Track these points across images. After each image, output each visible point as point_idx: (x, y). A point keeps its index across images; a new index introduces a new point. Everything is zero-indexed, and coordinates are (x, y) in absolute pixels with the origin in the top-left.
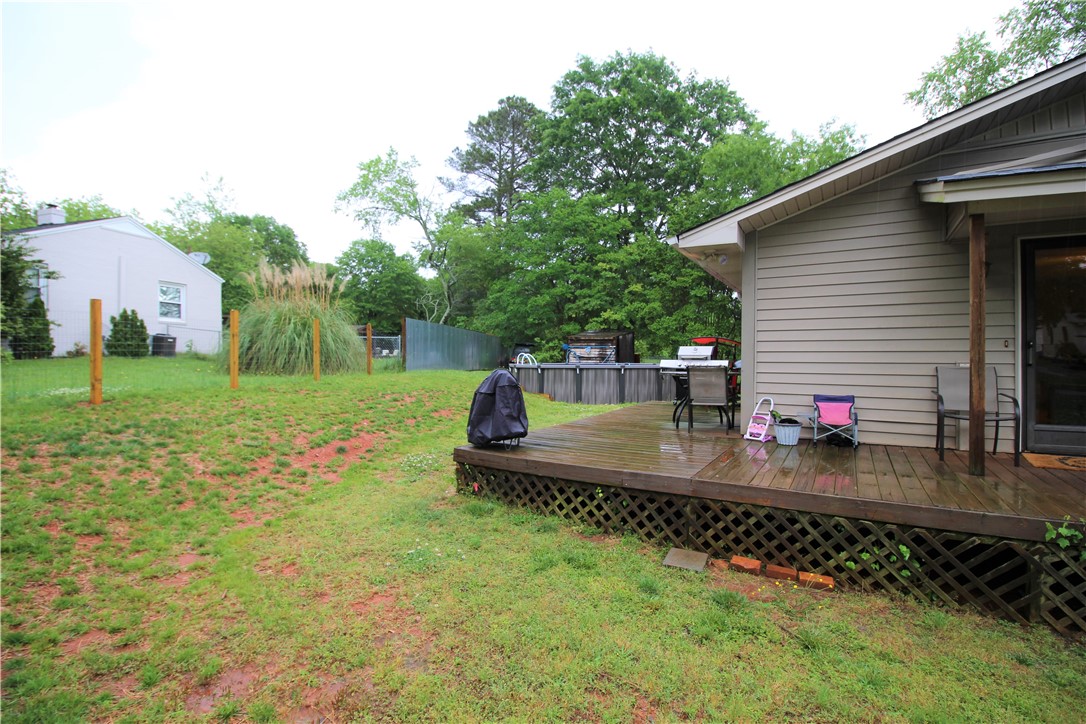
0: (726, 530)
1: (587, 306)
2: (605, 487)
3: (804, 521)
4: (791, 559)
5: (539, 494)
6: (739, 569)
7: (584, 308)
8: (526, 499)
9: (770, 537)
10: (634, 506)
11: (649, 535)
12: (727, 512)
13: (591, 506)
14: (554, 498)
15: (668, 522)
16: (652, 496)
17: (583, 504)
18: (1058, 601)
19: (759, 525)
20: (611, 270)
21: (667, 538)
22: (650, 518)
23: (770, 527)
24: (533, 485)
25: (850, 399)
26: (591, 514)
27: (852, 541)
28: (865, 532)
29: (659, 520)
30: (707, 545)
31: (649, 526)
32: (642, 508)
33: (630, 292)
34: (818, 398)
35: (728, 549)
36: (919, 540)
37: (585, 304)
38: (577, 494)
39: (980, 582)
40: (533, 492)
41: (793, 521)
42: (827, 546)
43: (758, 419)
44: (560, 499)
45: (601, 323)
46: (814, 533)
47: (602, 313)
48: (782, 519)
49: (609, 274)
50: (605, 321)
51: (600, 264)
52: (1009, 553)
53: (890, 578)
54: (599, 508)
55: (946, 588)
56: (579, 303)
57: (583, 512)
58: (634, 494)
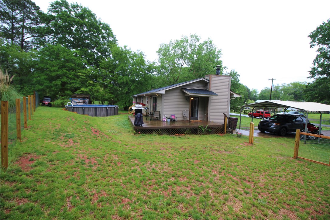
0: (175, 132)
1: (76, 86)
2: (160, 129)
3: (182, 129)
4: (180, 133)
5: (151, 132)
6: (176, 135)
7: (74, 86)
8: (148, 133)
9: (179, 131)
10: (164, 131)
11: (166, 134)
12: (175, 129)
13: (159, 132)
14: (153, 132)
15: (168, 132)
16: (167, 129)
17: (157, 132)
18: (199, 132)
19: (178, 130)
20: (83, 76)
21: (168, 134)
22: (166, 132)
23: (179, 130)
24: (150, 130)
25: (175, 115)
26: (158, 133)
27: (186, 130)
28: (187, 129)
29: (167, 132)
30: (172, 134)
31: (166, 133)
32: (165, 131)
33: (89, 83)
34: (171, 115)
35: (174, 134)
36: (191, 129)
37: (75, 85)
38: (156, 131)
39: (195, 132)
40: (150, 131)
41: (181, 129)
42: (184, 131)
43: (164, 118)
44: (154, 132)
45: (80, 92)
46: (183, 130)
47: (81, 89)
48: (180, 129)
49: (83, 77)
50: (82, 91)
51: (79, 73)
52: (197, 129)
53: (189, 133)
54: (160, 132)
55: (192, 133)
56: (72, 85)
57: (157, 133)
58: (164, 129)
